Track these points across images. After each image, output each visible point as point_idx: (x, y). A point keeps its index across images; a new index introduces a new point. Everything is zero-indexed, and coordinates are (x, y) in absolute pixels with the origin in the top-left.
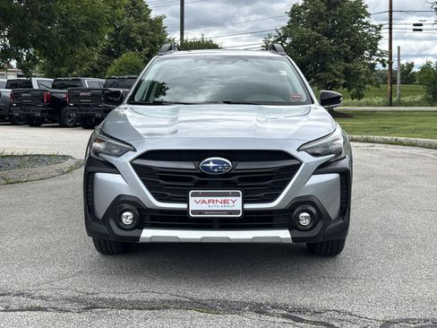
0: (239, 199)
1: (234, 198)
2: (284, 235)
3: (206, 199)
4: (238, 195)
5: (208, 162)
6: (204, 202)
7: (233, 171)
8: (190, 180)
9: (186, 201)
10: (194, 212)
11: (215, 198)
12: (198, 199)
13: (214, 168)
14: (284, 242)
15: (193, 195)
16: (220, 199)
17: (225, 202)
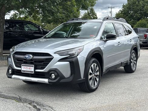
0: (33, 68)
1: (32, 67)
2: (46, 81)
3: (25, 67)
4: (33, 66)
5: (26, 56)
6: (25, 68)
7: (33, 59)
8: (22, 61)
9: (21, 67)
10: (23, 71)
11: (27, 67)
12: (23, 67)
13: (28, 57)
14: (46, 83)
15: (23, 66)
16: (29, 67)
17: (30, 68)
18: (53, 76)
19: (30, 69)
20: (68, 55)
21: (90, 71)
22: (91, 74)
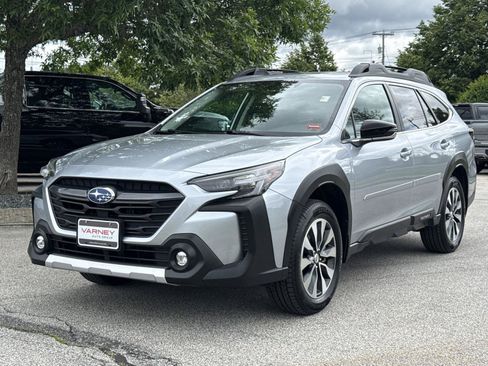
0: (116, 231)
1: (112, 229)
2: (158, 273)
3: (91, 228)
4: (115, 226)
5: (94, 191)
6: (89, 231)
7: (115, 202)
8: (81, 208)
9: (76, 229)
10: (83, 241)
11: (97, 228)
12: (85, 227)
13: (99, 196)
14: (158, 281)
15: (83, 223)
16: (101, 229)
17: (105, 232)
18: (182, 259)
19: (107, 234)
20: (232, 190)
21: (306, 244)
22: (307, 254)
